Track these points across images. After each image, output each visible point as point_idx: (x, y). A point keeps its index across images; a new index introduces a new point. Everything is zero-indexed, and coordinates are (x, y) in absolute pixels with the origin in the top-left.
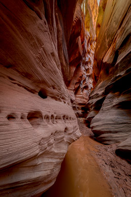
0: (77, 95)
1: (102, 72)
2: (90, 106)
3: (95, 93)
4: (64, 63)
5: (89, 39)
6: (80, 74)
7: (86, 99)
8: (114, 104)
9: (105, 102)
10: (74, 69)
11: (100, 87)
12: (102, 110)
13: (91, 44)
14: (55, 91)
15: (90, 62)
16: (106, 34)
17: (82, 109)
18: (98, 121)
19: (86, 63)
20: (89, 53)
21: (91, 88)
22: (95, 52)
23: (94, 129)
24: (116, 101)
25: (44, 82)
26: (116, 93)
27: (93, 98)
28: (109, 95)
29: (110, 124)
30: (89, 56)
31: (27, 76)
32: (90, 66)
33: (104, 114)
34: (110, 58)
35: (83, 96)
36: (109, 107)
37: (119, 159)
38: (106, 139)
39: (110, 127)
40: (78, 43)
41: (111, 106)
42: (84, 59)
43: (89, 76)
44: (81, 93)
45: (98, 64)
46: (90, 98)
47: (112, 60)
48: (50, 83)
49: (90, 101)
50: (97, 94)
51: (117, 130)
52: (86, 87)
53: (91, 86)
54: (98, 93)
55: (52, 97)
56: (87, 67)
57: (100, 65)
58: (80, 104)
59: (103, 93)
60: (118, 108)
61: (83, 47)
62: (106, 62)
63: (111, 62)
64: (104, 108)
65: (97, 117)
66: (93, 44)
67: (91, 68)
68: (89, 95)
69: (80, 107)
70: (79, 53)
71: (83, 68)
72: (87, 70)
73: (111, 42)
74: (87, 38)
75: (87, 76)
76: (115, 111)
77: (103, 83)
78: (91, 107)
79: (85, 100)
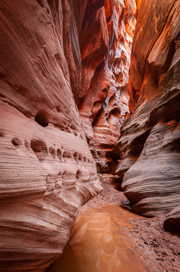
0: (98, 128)
1: (145, 82)
2: (122, 149)
3: (132, 123)
4: (73, 65)
5: (123, 13)
6: (104, 84)
7: (115, 136)
8: (165, 143)
9: (149, 139)
10: (90, 74)
11: (142, 112)
12: (144, 154)
13: (126, 23)
14: (61, 116)
15: (124, 59)
16: (154, 6)
17: (108, 155)
18: (136, 174)
19: (117, 62)
20: (122, 40)
21: (126, 113)
22: (134, 39)
23: (129, 190)
24: (168, 138)
25: (44, 100)
26: (169, 123)
27: (127, 134)
28: (157, 127)
29: (157, 179)
30: (122, 48)
31: (21, 90)
32: (125, 69)
33: (147, 162)
34: (160, 54)
35: (109, 130)
36: (155, 148)
37: (168, 236)
38: (150, 207)
39: (156, 184)
41: (159, 146)
42: (111, 52)
43: (122, 89)
44: (106, 124)
45: (138, 64)
46: (123, 133)
47: (165, 58)
48: (53, 101)
49: (122, 139)
50: (136, 125)
51: (168, 189)
52: (116, 112)
53: (125, 109)
54: (139, 122)
55: (56, 125)
56: (117, 71)
57: (142, 68)
58: (103, 146)
59: (147, 123)
60: (172, 150)
61: (111, 28)
62: (153, 63)
63: (162, 62)
64: (147, 150)
65: (135, 168)
66: (130, 23)
67: (127, 72)
68: (122, 128)
69: (104, 151)
70: (103, 42)
71: (109, 73)
72: (118, 77)
73: (163, 24)
74: (118, 9)
75: (118, 88)
76: (166, 156)
78: (125, 151)
79: (113, 138)
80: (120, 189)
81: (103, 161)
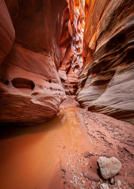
0: (69, 75)
2: (78, 85)
5: (79, 18)
6: (71, 54)
7: (76, 78)
8: (92, 83)
9: (87, 81)
10: (64, 50)
11: (86, 69)
12: (85, 87)
13: (81, 22)
15: (80, 41)
17: (74, 87)
18: (82, 94)
19: (77, 43)
20: (79, 31)
21: (82, 67)
23: (79, 100)
24: (93, 80)
26: (94, 75)
28: (90, 76)
30: (80, 35)
32: (81, 45)
33: (86, 90)
34: (93, 44)
35: (73, 76)
36: (89, 85)
39: (88, 97)
40: (67, 25)
42: (74, 38)
43: (80, 55)
44: (73, 73)
45: (86, 46)
46: (79, 78)
50: (83, 75)
51: (92, 99)
52: (77, 67)
53: (81, 65)
54: (84, 73)
55: (53, 82)
56: (77, 47)
58: (72, 83)
59: (87, 74)
60: (94, 85)
61: (73, 27)
62: (90, 48)
64: (86, 85)
65: (81, 92)
66: (83, 22)
67: (82, 47)
68: (79, 75)
69: (72, 85)
70: (69, 34)
71: (73, 48)
72: (78, 50)
73: (94, 30)
74: (76, 17)
75: (78, 55)
76: (92, 87)
77: (89, 65)
80: (77, 100)
81: (72, 90)
